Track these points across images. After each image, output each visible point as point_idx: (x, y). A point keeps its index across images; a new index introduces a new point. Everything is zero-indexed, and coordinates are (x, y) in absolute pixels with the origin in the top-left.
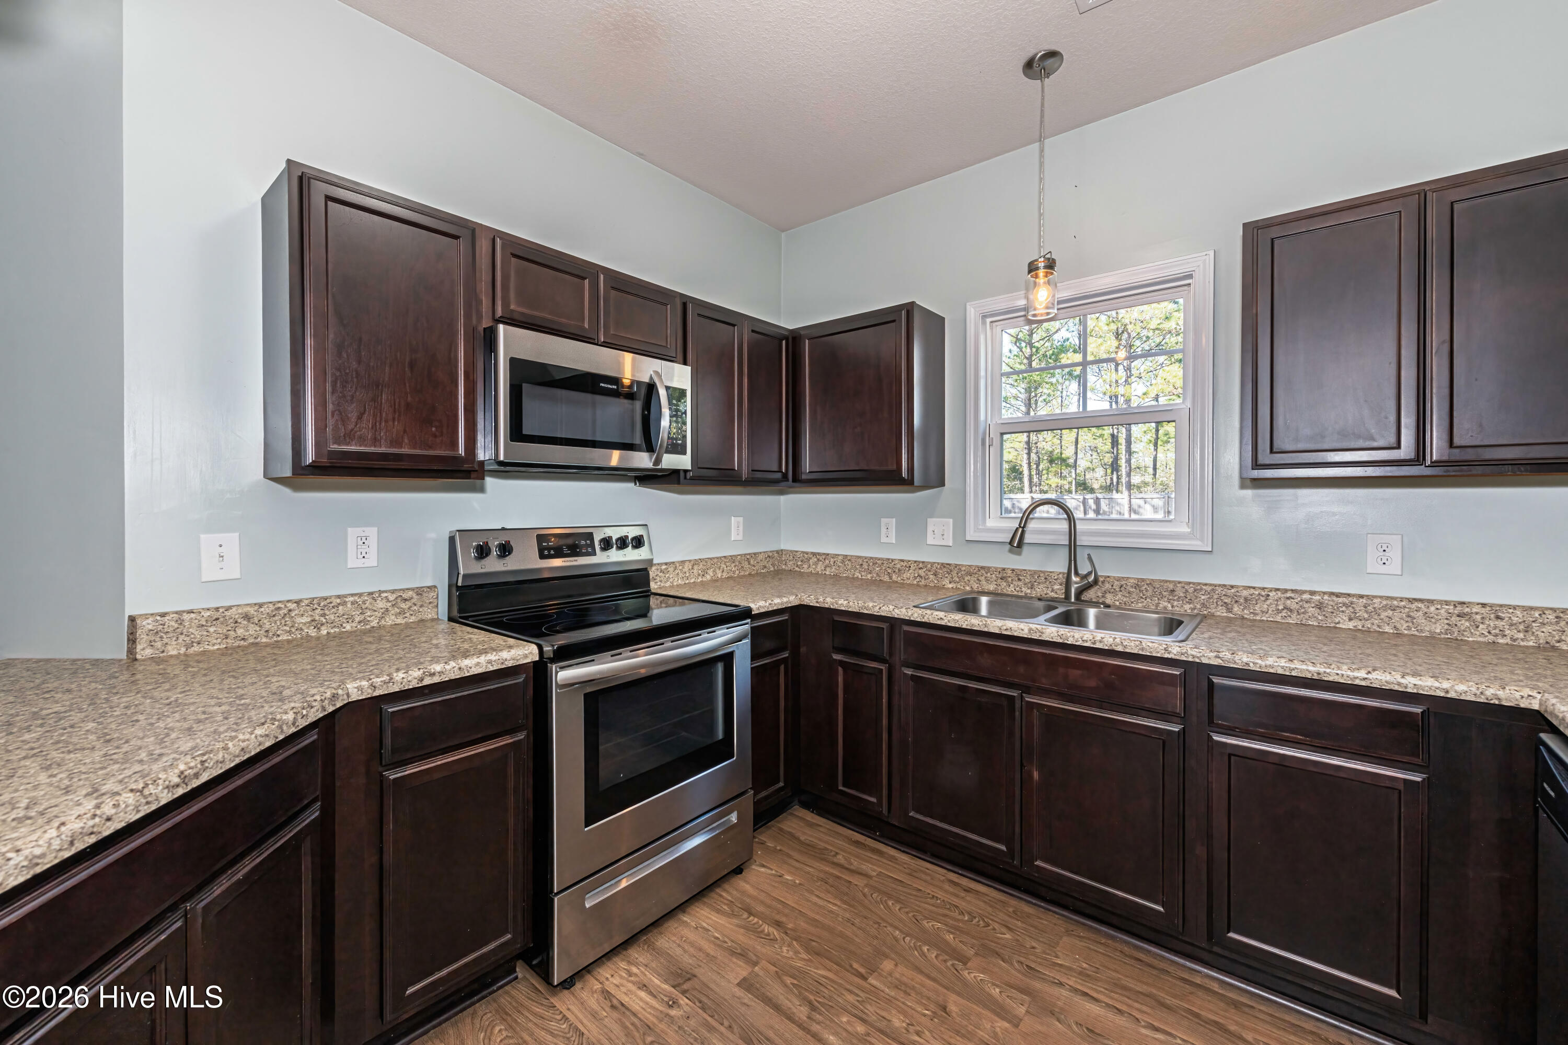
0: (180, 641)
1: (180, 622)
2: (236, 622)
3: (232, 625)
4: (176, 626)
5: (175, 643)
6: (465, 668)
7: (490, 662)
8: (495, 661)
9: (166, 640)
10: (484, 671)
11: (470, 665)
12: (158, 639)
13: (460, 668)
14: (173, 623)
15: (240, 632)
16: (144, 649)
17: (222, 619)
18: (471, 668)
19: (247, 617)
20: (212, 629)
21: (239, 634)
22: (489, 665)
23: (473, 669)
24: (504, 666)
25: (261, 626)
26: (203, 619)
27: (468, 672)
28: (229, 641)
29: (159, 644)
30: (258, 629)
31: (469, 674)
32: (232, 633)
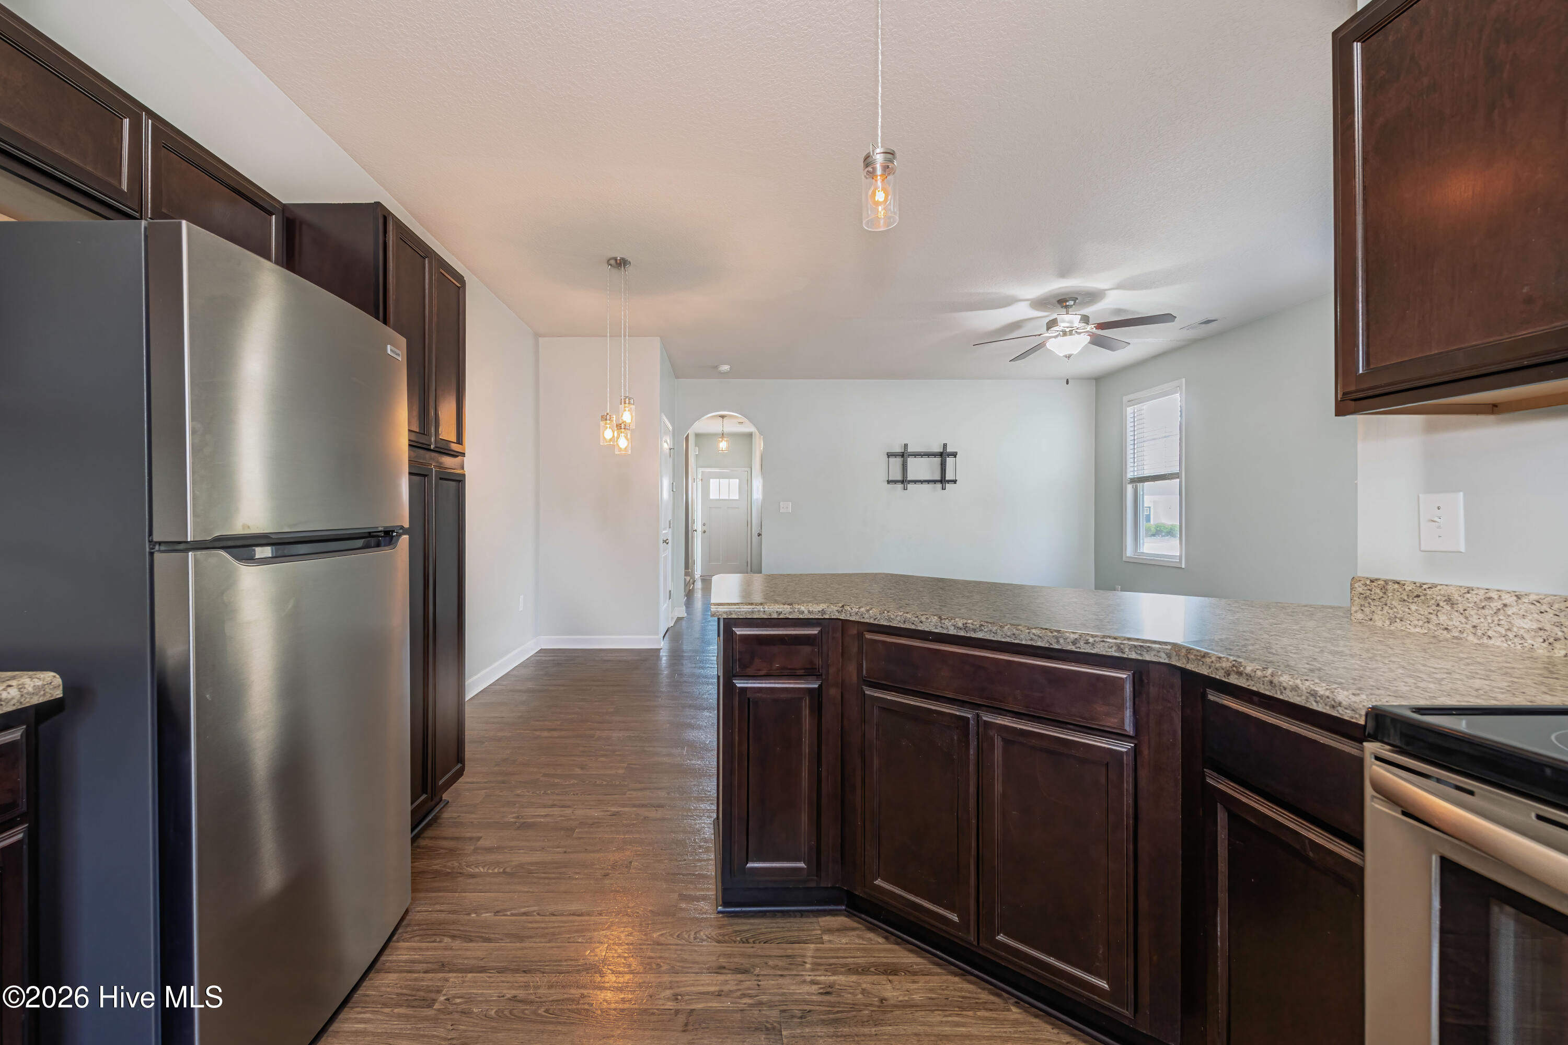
0: (1385, 612)
1: (1384, 589)
2: (1438, 605)
3: (1434, 607)
4: (1381, 594)
5: (1380, 613)
6: (1278, 684)
7: (1313, 694)
8: (1321, 697)
9: (1373, 608)
10: (1303, 703)
11: (1284, 684)
12: (1367, 605)
13: (1271, 682)
14: (1378, 591)
15: (1443, 618)
16: (1356, 612)
17: (1423, 598)
18: (1285, 689)
19: (1449, 601)
20: (1413, 607)
21: (1442, 622)
22: (1312, 699)
23: (1288, 692)
24: (1335, 714)
25: (1466, 618)
26: (1405, 594)
27: (1281, 693)
28: (1430, 626)
29: (1367, 610)
30: (1464, 620)
31: (1281, 697)
32: (1433, 617)
